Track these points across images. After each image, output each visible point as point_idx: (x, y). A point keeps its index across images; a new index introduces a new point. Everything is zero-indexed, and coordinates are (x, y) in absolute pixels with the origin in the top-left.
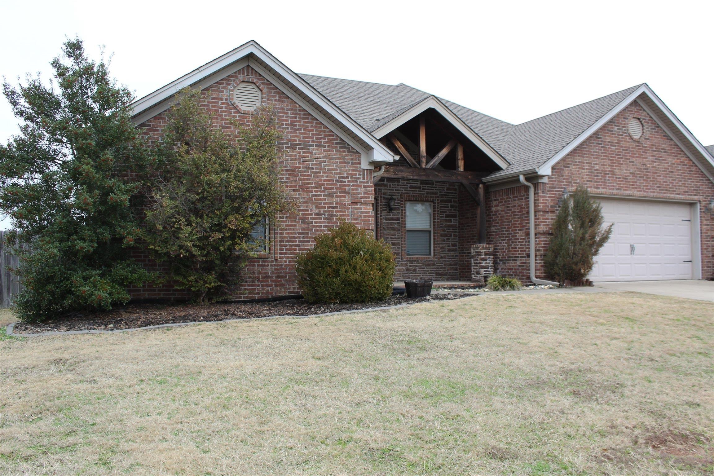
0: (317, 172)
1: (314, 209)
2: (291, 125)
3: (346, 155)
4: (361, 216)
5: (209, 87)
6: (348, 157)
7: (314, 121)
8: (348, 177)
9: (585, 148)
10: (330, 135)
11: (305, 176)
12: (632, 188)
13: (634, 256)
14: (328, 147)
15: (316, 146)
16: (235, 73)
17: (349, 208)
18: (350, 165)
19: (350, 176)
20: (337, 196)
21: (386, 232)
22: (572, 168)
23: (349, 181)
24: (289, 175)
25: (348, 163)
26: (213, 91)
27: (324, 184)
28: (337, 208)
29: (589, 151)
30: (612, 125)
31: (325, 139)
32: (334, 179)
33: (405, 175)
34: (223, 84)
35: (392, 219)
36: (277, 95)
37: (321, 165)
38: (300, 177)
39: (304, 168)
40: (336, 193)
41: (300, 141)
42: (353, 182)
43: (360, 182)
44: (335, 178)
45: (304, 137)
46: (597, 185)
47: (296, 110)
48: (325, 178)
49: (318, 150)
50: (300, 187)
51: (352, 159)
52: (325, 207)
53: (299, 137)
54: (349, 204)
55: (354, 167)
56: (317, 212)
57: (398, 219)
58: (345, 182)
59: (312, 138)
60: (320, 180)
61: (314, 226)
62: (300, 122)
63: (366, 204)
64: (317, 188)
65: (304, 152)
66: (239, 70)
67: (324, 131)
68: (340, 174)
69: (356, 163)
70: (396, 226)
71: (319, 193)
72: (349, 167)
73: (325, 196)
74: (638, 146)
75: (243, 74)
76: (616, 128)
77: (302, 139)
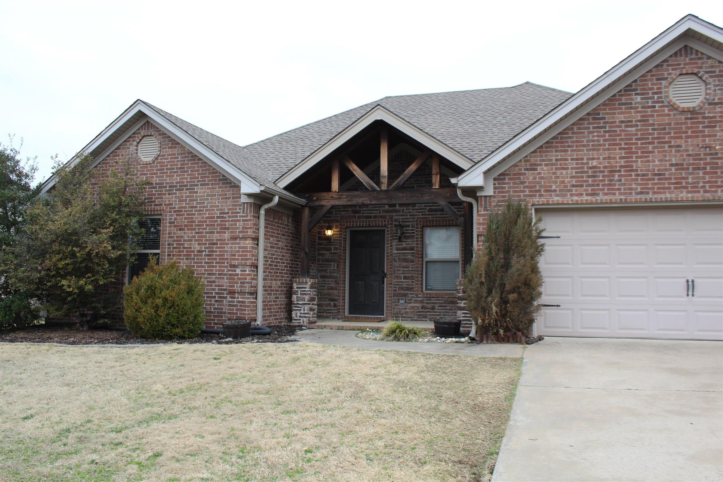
0: (200, 211)
1: (197, 246)
2: (181, 168)
3: (228, 191)
4: (238, 251)
5: (120, 145)
6: (229, 193)
7: (200, 162)
8: (228, 213)
9: (571, 138)
10: (213, 173)
11: (190, 215)
12: (676, 188)
13: (695, 299)
14: (212, 184)
15: (201, 185)
16: (139, 129)
17: (228, 244)
18: (231, 200)
19: (230, 211)
20: (217, 233)
21: (397, 264)
22: (543, 170)
23: (229, 217)
24: (177, 215)
25: (229, 198)
26: (123, 148)
27: (206, 222)
28: (217, 244)
29: (577, 142)
30: (629, 95)
31: (208, 177)
32: (216, 216)
33: (360, 201)
34: (129, 141)
35: (405, 249)
36: (170, 143)
37: (204, 203)
38: (185, 216)
39: (189, 207)
40: (217, 229)
41: (187, 182)
42: (233, 217)
43: (240, 216)
44: (217, 214)
45: (191, 178)
46: (592, 190)
47: (185, 154)
48: (207, 215)
49: (202, 189)
50: (185, 226)
51: (233, 194)
52: (206, 244)
53: (187, 178)
54: (228, 240)
55: (234, 202)
56: (199, 249)
57: (412, 249)
58: (225, 218)
59: (198, 178)
60: (203, 218)
61: (195, 263)
62: (188, 164)
63: (245, 238)
64: (200, 225)
65: (190, 193)
66: (142, 126)
67: (209, 170)
68: (221, 210)
69: (236, 198)
70: (410, 257)
71: (201, 230)
72: (229, 202)
73: (207, 233)
74: (691, 118)
75: (145, 129)
76: (639, 98)
77: (189, 180)
